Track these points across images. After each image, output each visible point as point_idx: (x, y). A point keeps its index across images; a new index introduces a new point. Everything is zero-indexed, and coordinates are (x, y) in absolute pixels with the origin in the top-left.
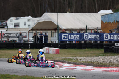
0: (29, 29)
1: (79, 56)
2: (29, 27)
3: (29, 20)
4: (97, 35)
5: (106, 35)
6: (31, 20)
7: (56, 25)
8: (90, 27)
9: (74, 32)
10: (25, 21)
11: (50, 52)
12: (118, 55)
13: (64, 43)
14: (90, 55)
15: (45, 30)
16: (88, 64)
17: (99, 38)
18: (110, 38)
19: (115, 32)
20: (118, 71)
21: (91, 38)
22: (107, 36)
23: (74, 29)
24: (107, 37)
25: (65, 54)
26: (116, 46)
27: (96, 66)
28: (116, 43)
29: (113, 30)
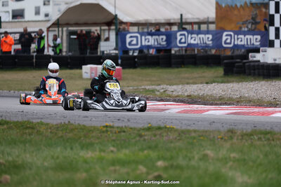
0: (49, 24)
1: (167, 85)
2: (47, 18)
3: (46, 3)
4: (207, 36)
5: (227, 35)
6: (51, 2)
7: (109, 13)
8: (189, 17)
10: (37, 5)
12: (255, 80)
14: (191, 81)
15: (86, 24)
16: (191, 100)
17: (211, 42)
18: (236, 43)
19: (247, 27)
20: (263, 114)
21: (192, 42)
22: (229, 37)
23: (153, 22)
24: (228, 41)
25: (135, 81)
26: (251, 59)
27: (212, 104)
28: (250, 54)
29: (243, 24)
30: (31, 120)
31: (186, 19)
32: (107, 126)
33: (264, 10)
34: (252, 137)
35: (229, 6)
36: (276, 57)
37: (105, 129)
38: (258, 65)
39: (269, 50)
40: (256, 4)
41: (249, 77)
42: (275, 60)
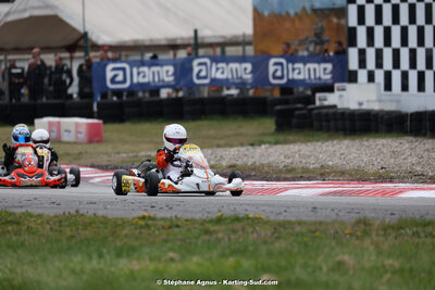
4: (243, 65)
5: (276, 64)
7: (74, 30)
8: (208, 33)
11: (66, 137)
18: (291, 77)
19: (307, 49)
21: (219, 76)
22: (279, 67)
23: (147, 43)
24: (279, 74)
25: (125, 143)
26: (318, 103)
28: (318, 95)
29: (300, 45)
30: (11, 210)
31: (203, 38)
32: (143, 218)
33: (335, 20)
34: (403, 231)
35: (275, 15)
36: (361, 100)
37: (142, 223)
38: (335, 114)
39: (350, 87)
40: (322, 10)
41: (320, 133)
42: (361, 104)
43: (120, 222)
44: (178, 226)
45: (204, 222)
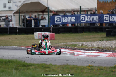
3: (9, 2)
5: (106, 16)
6: (12, 1)
9: (68, 14)
13: (57, 27)
18: (110, 20)
22: (107, 17)
35: (104, 2)
43: (82, 68)
44: (102, 69)
45: (110, 68)
